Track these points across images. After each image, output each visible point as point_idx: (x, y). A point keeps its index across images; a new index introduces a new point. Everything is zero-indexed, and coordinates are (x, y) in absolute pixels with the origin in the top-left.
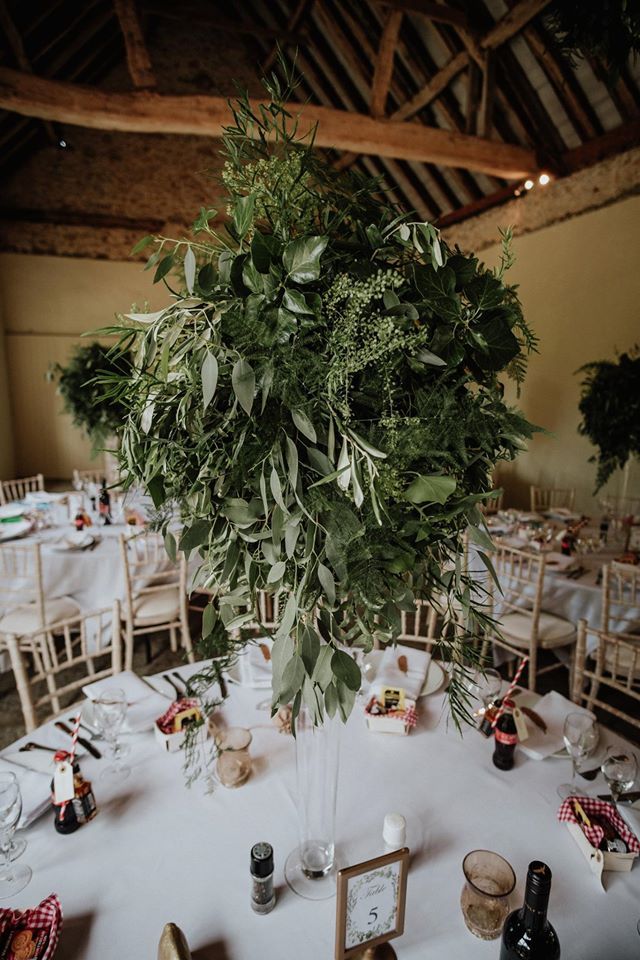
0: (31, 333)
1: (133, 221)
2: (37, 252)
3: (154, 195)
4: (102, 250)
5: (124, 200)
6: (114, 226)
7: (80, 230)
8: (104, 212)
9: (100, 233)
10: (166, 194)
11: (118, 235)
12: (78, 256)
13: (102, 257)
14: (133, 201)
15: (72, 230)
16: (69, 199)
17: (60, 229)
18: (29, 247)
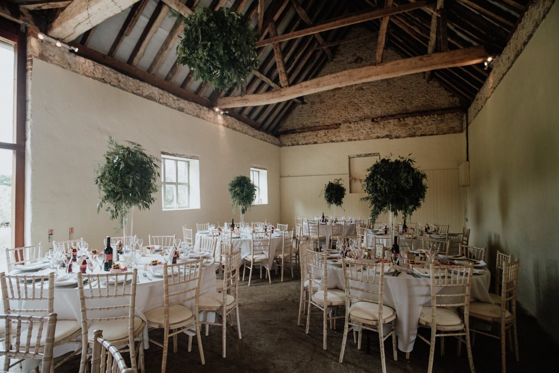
0: (289, 176)
1: (328, 126)
2: (293, 145)
3: (337, 113)
4: (315, 140)
5: (325, 118)
6: (321, 129)
7: (308, 134)
8: (317, 124)
9: (315, 133)
10: (342, 112)
11: (322, 133)
12: (306, 144)
13: (316, 143)
14: (329, 118)
15: (304, 134)
16: (305, 123)
17: (301, 135)
18: (290, 144)
